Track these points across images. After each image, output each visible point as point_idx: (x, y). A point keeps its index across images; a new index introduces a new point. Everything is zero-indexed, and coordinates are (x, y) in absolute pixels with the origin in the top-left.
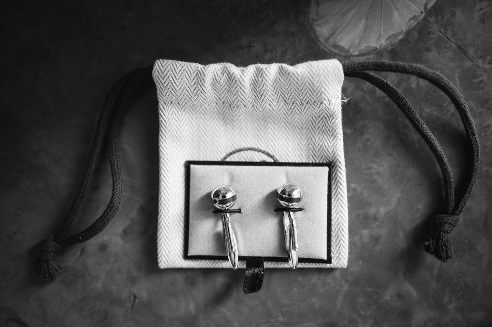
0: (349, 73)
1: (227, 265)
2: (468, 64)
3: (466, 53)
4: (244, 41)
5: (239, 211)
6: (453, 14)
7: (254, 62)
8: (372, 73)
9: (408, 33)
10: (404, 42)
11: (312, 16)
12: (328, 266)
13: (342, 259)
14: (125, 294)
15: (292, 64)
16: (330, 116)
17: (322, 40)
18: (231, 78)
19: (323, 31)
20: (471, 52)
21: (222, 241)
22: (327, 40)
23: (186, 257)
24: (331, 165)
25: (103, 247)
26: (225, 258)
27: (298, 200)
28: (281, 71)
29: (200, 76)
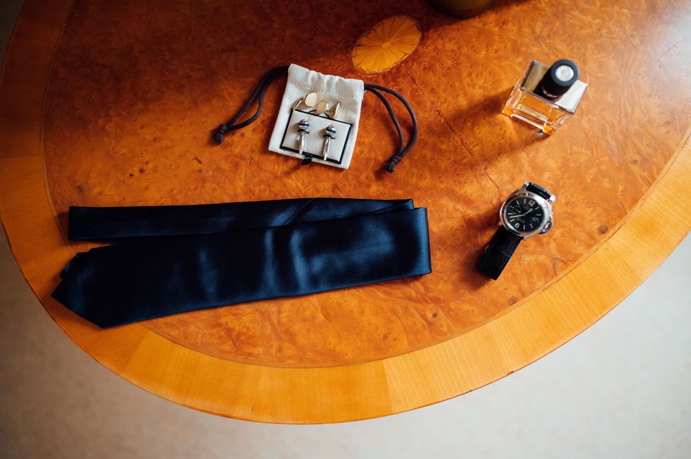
0: (367, 87)
1: (297, 156)
2: (415, 86)
3: (414, 82)
4: (322, 59)
5: (308, 133)
6: (413, 64)
7: (330, 74)
8: (378, 91)
9: (392, 69)
10: (390, 72)
11: (353, 54)
12: (340, 166)
13: (346, 164)
14: (248, 156)
15: (345, 78)
16: (356, 104)
17: (355, 65)
18: (320, 77)
19: (356, 61)
20: (417, 82)
21: (298, 143)
22: (357, 65)
23: (281, 147)
24: (352, 125)
25: (243, 135)
26: (297, 152)
27: (334, 132)
28: (340, 80)
29: (308, 74)
